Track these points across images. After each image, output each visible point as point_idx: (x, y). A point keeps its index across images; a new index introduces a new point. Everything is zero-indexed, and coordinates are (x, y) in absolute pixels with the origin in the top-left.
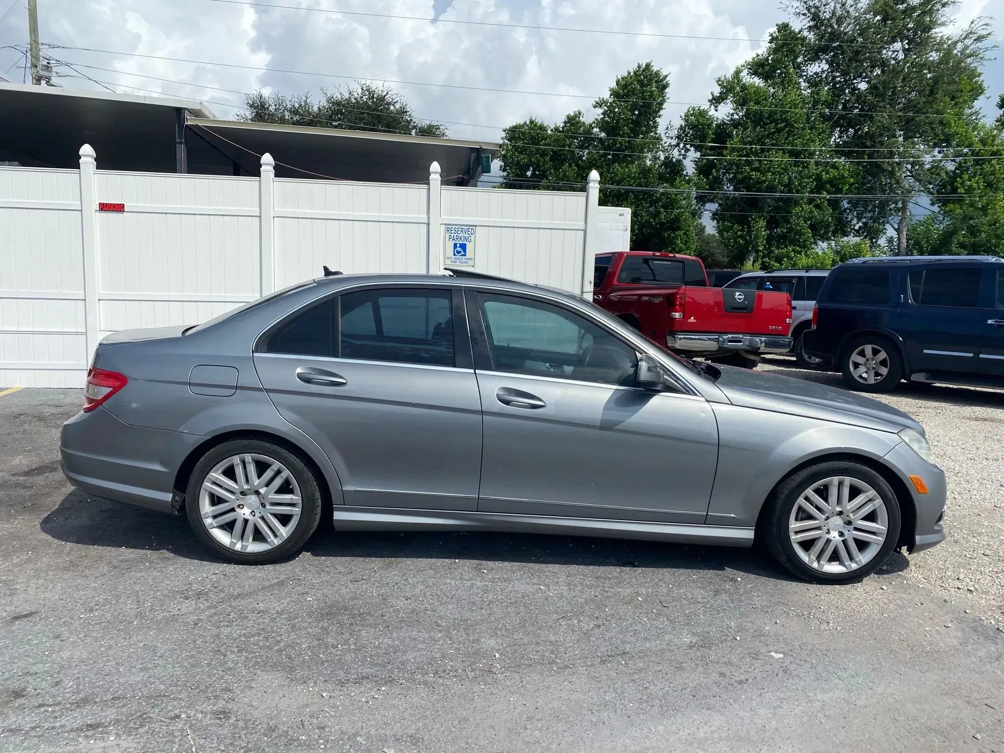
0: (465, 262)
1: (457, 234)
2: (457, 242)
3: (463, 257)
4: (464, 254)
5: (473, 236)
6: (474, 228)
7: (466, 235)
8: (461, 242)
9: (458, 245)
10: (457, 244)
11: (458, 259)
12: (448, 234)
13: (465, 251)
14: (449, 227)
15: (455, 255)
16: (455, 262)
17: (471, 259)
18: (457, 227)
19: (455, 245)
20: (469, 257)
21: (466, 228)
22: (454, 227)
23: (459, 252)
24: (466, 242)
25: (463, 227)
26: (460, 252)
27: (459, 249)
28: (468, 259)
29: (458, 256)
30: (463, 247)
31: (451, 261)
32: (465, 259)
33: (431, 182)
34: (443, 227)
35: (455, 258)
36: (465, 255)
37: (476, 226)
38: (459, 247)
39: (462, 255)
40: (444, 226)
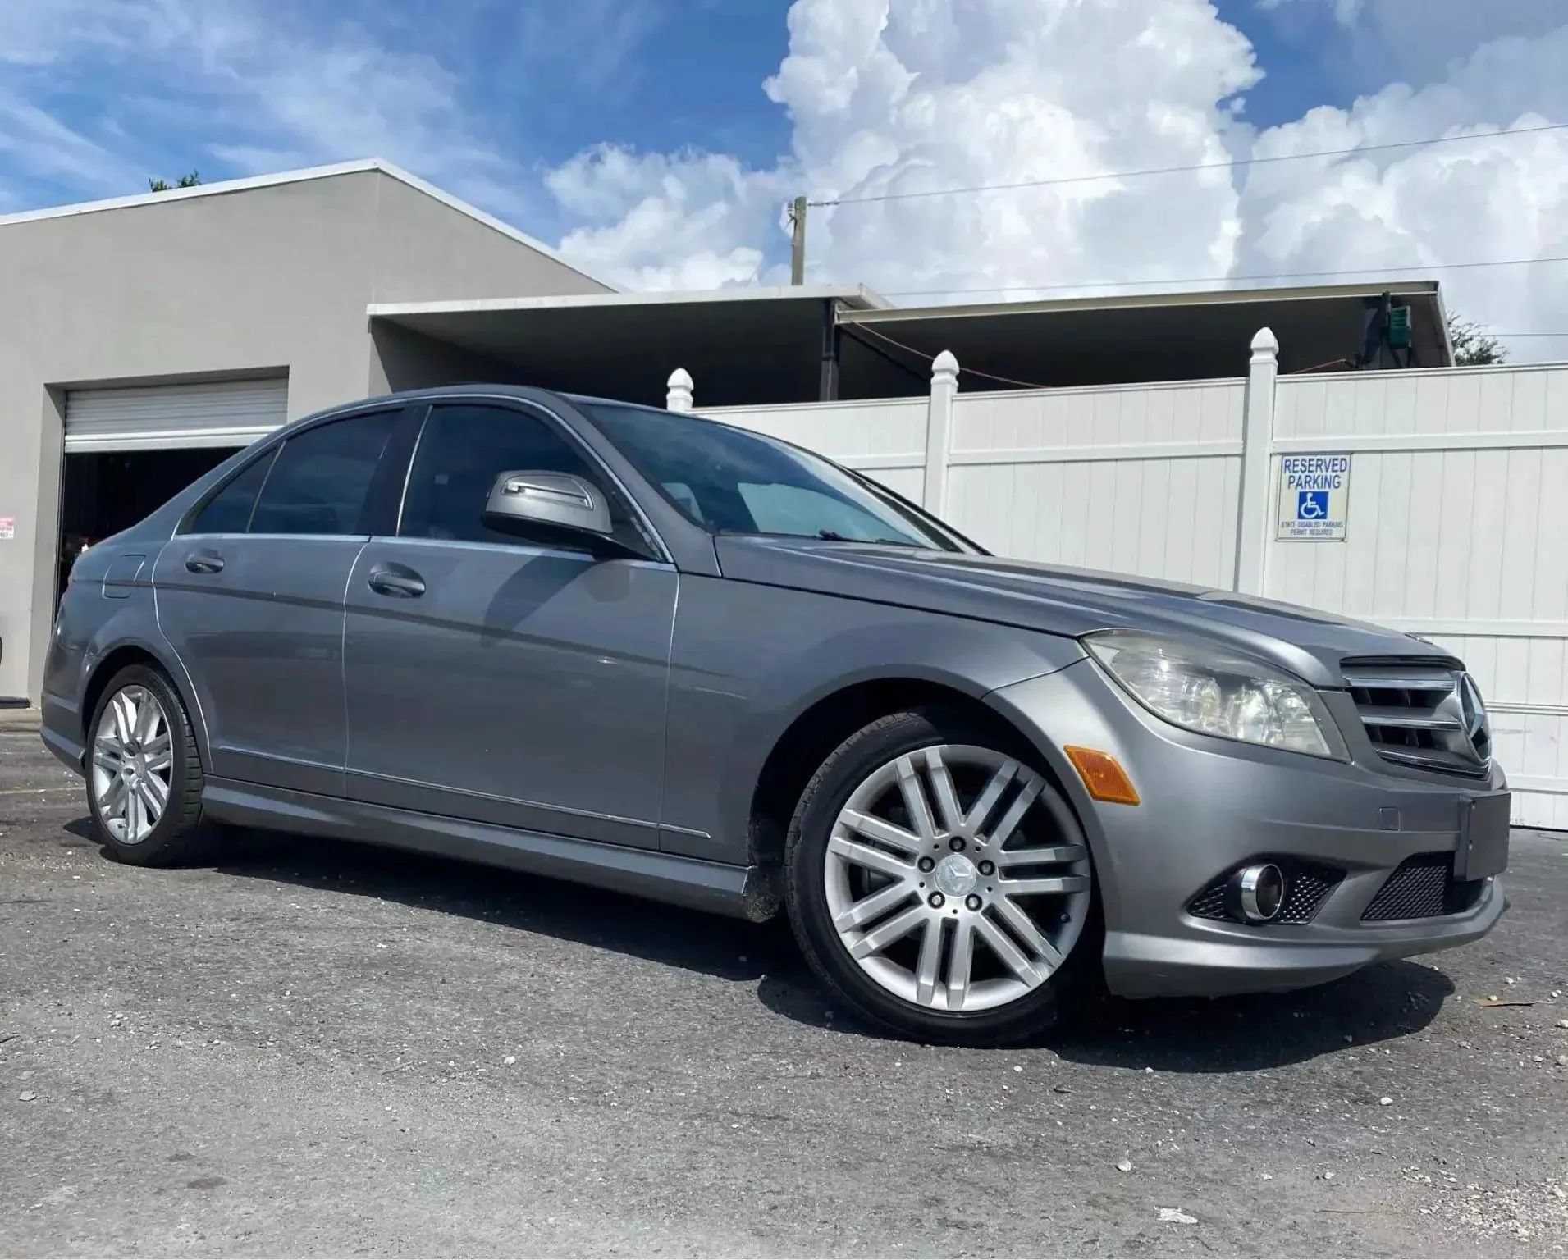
0: (1325, 532)
1: (1306, 473)
2: (1307, 490)
3: (1321, 521)
4: (1321, 513)
5: (1344, 476)
6: (1347, 457)
7: (1330, 474)
8: (1316, 490)
9: (1309, 496)
10: (1306, 493)
11: (1309, 525)
12: (1288, 474)
13: (1324, 507)
14: (1288, 459)
15: (1300, 517)
16: (1301, 532)
17: (1338, 525)
18: (1307, 458)
19: (1302, 498)
20: (1334, 521)
21: (1328, 458)
22: (1300, 458)
23: (1309, 511)
24: (1327, 489)
25: (1323, 457)
26: (1313, 510)
27: (1309, 504)
28: (1332, 524)
29: (1309, 519)
30: (1321, 499)
31: (1292, 531)
32: (1324, 523)
33: (1253, 370)
34: (1277, 460)
35: (1301, 525)
36: (1324, 517)
37: (1351, 453)
38: (1311, 500)
39: (1317, 517)
40: (1280, 457)
